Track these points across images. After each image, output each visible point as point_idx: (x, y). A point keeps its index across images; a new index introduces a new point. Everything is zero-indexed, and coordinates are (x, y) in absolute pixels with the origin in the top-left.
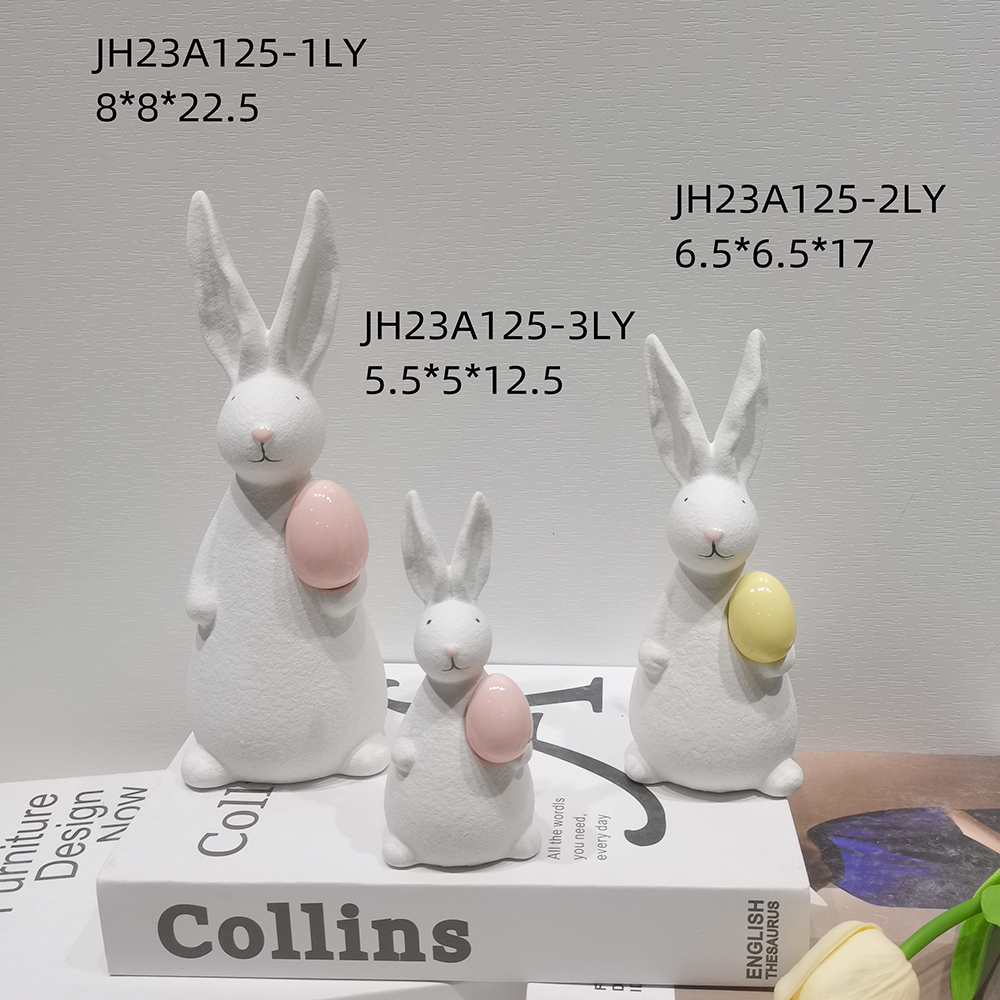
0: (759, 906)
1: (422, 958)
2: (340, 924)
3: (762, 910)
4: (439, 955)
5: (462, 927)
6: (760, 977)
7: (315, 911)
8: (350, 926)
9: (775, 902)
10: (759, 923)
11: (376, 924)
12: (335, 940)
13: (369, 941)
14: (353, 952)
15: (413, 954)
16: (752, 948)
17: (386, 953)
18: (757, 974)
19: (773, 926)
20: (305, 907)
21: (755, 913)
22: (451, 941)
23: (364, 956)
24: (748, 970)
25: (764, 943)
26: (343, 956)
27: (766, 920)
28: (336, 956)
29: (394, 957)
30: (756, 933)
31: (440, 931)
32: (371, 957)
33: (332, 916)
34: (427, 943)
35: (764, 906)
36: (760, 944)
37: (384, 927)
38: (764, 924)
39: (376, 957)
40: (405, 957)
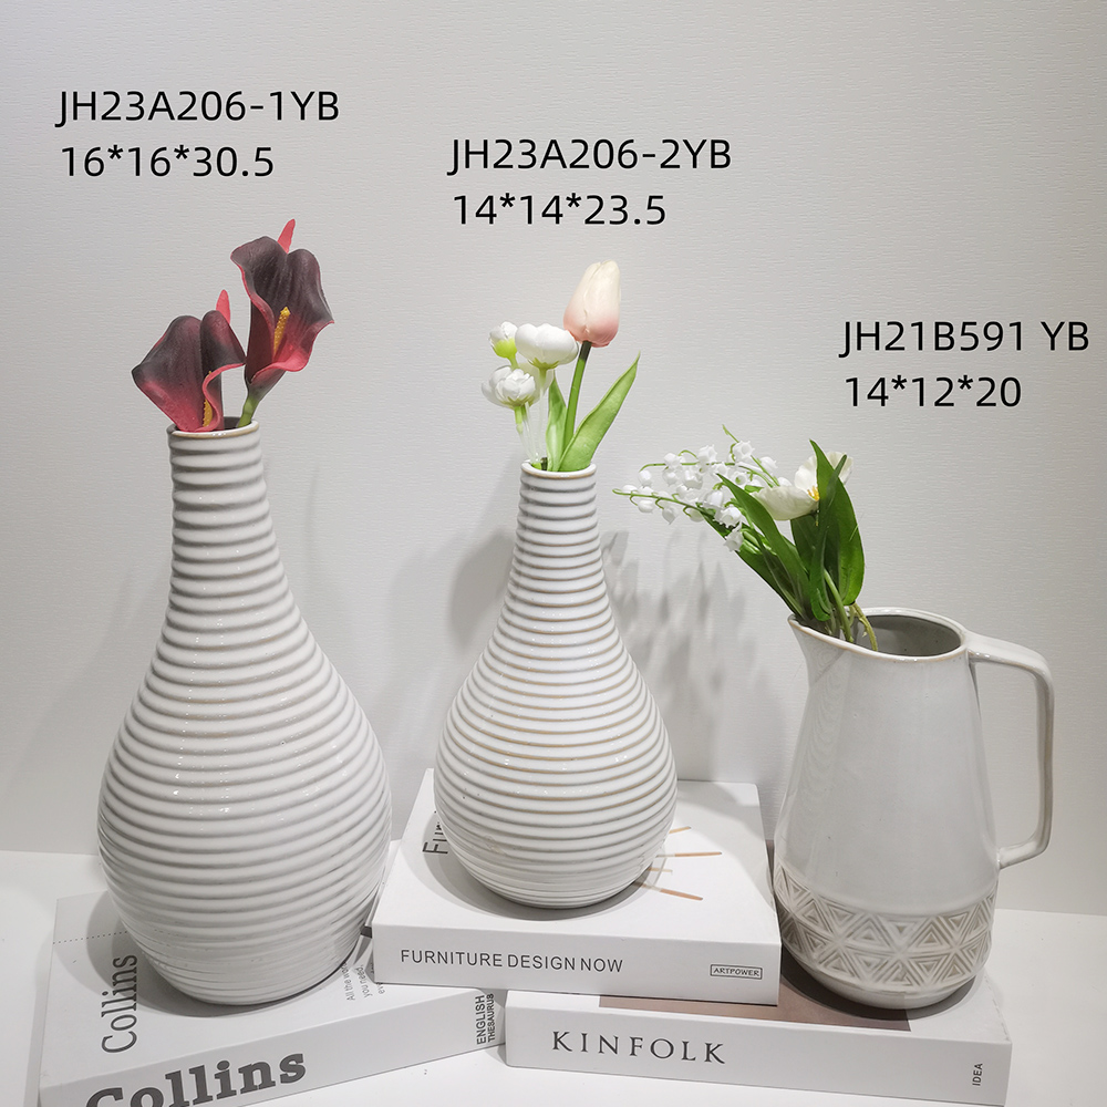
1: (273, 1084)
2: (217, 1076)
4: (285, 1079)
5: (299, 1058)
7: (199, 1072)
8: (224, 1076)
11: (242, 1070)
12: (214, 1087)
13: (237, 1082)
14: (227, 1092)
15: (267, 1083)
17: (249, 1087)
20: (192, 1071)
22: (292, 1069)
23: (234, 1093)
26: (219, 1096)
28: (215, 1097)
29: (255, 1088)
31: (284, 1065)
32: (238, 1092)
33: (212, 1071)
34: (276, 1074)
37: (248, 1070)
39: (243, 1091)
40: (262, 1087)
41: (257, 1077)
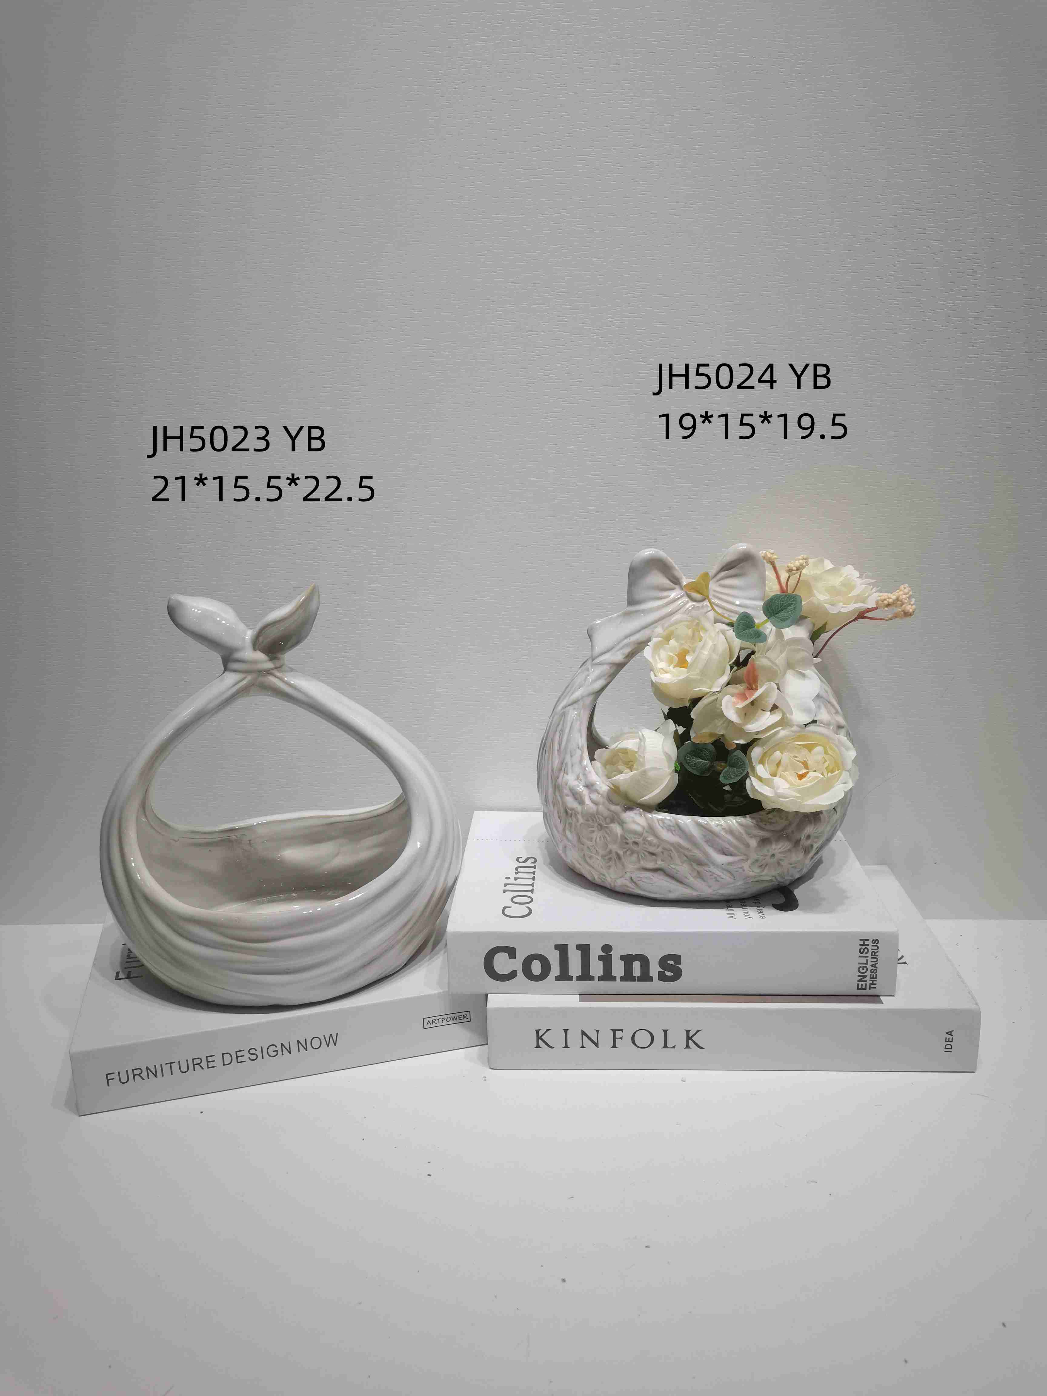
0: (866, 942)
1: (651, 979)
2: (600, 958)
3: (868, 945)
4: (662, 977)
5: (677, 958)
6: (865, 989)
7: (584, 950)
8: (606, 959)
9: (877, 940)
10: (866, 953)
11: (623, 958)
12: (596, 968)
13: (618, 968)
14: (607, 976)
15: (645, 977)
16: (861, 970)
17: (628, 976)
18: (864, 987)
19: (875, 955)
20: (579, 947)
21: (864, 947)
22: (670, 968)
23: (614, 979)
24: (858, 984)
25: (868, 966)
26: (601, 979)
27: (870, 951)
28: (596, 979)
29: (633, 979)
30: (864, 960)
31: (663, 962)
32: (618, 979)
33: (596, 952)
34: (655, 969)
35: (870, 943)
36: (866, 967)
37: (628, 960)
38: (869, 954)
39: (623, 979)
40: (641, 979)
41: (637, 968)
